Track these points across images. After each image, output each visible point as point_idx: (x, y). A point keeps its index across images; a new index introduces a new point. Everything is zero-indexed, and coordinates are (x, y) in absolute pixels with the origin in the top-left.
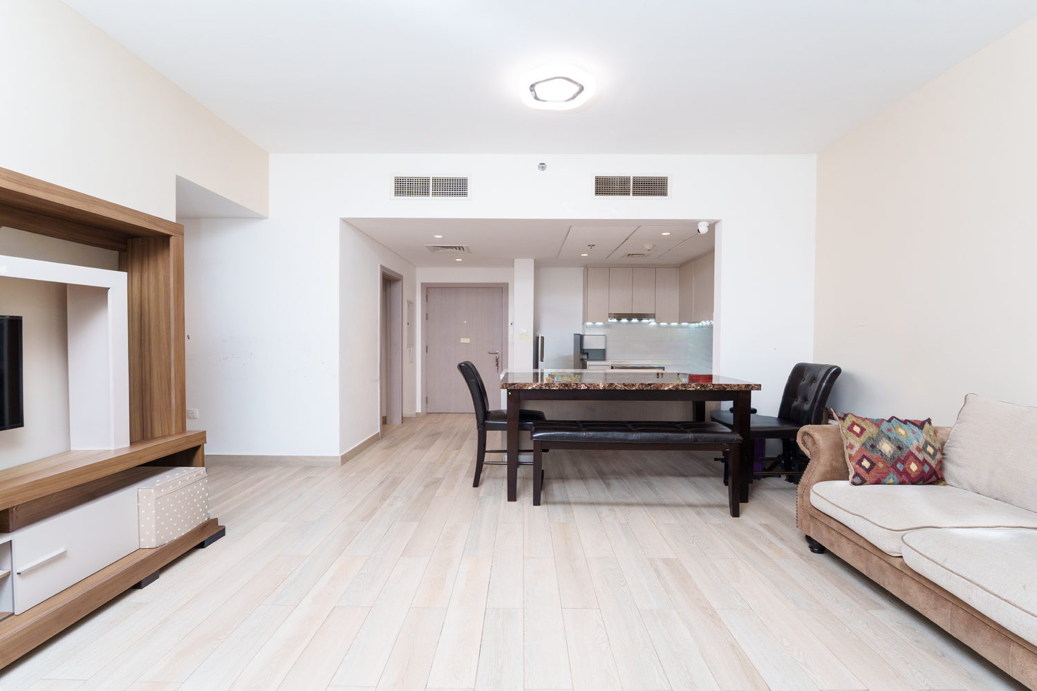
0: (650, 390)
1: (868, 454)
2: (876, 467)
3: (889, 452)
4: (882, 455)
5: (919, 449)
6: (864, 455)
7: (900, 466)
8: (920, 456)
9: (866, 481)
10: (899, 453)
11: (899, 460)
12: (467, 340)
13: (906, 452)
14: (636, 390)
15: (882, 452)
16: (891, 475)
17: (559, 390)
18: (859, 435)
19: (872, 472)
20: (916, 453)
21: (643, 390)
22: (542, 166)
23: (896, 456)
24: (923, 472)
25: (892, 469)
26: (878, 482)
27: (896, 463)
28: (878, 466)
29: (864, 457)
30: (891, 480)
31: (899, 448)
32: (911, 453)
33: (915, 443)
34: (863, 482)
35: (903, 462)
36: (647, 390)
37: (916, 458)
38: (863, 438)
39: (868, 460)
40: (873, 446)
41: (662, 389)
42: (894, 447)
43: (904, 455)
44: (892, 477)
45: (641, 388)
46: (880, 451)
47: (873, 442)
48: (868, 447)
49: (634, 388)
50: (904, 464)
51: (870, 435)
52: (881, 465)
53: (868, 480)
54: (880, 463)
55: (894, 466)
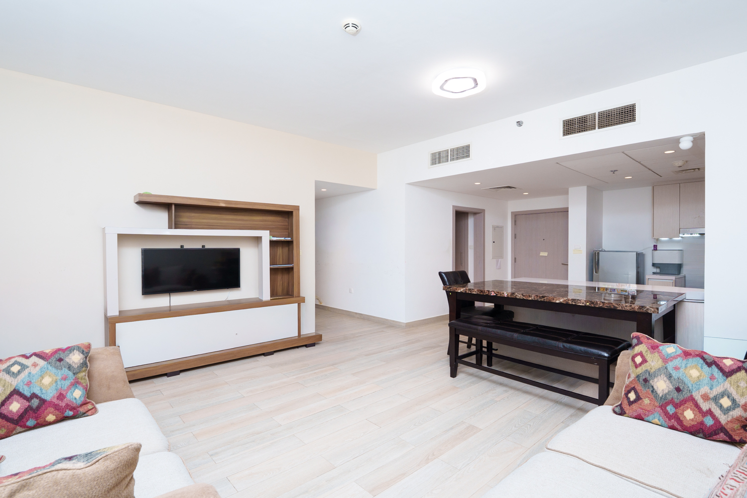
0: (543, 301)
1: (639, 388)
2: (640, 401)
3: (663, 390)
4: (652, 391)
5: (706, 397)
6: (634, 387)
7: (671, 409)
8: (705, 406)
9: (625, 413)
10: (675, 395)
11: (672, 402)
12: (545, 254)
13: (685, 395)
14: (532, 300)
15: (654, 389)
16: (656, 415)
17: (477, 295)
18: (636, 366)
19: (634, 406)
20: (700, 402)
21: (537, 301)
22: (519, 124)
23: (669, 398)
24: (702, 423)
25: (659, 409)
26: (639, 418)
27: (667, 404)
28: (643, 401)
29: (634, 389)
30: (656, 421)
31: (678, 390)
32: (692, 399)
33: (705, 389)
34: (622, 413)
35: (676, 406)
36: (541, 301)
37: (697, 405)
38: (640, 370)
39: (636, 393)
40: (646, 380)
41: (554, 301)
42: (671, 387)
43: (681, 397)
44: (657, 417)
45: (536, 299)
46: (652, 387)
47: (647, 376)
48: (641, 380)
49: (530, 299)
50: (676, 408)
51: (649, 368)
52: (646, 401)
53: (627, 412)
54: (647, 399)
55: (663, 407)
